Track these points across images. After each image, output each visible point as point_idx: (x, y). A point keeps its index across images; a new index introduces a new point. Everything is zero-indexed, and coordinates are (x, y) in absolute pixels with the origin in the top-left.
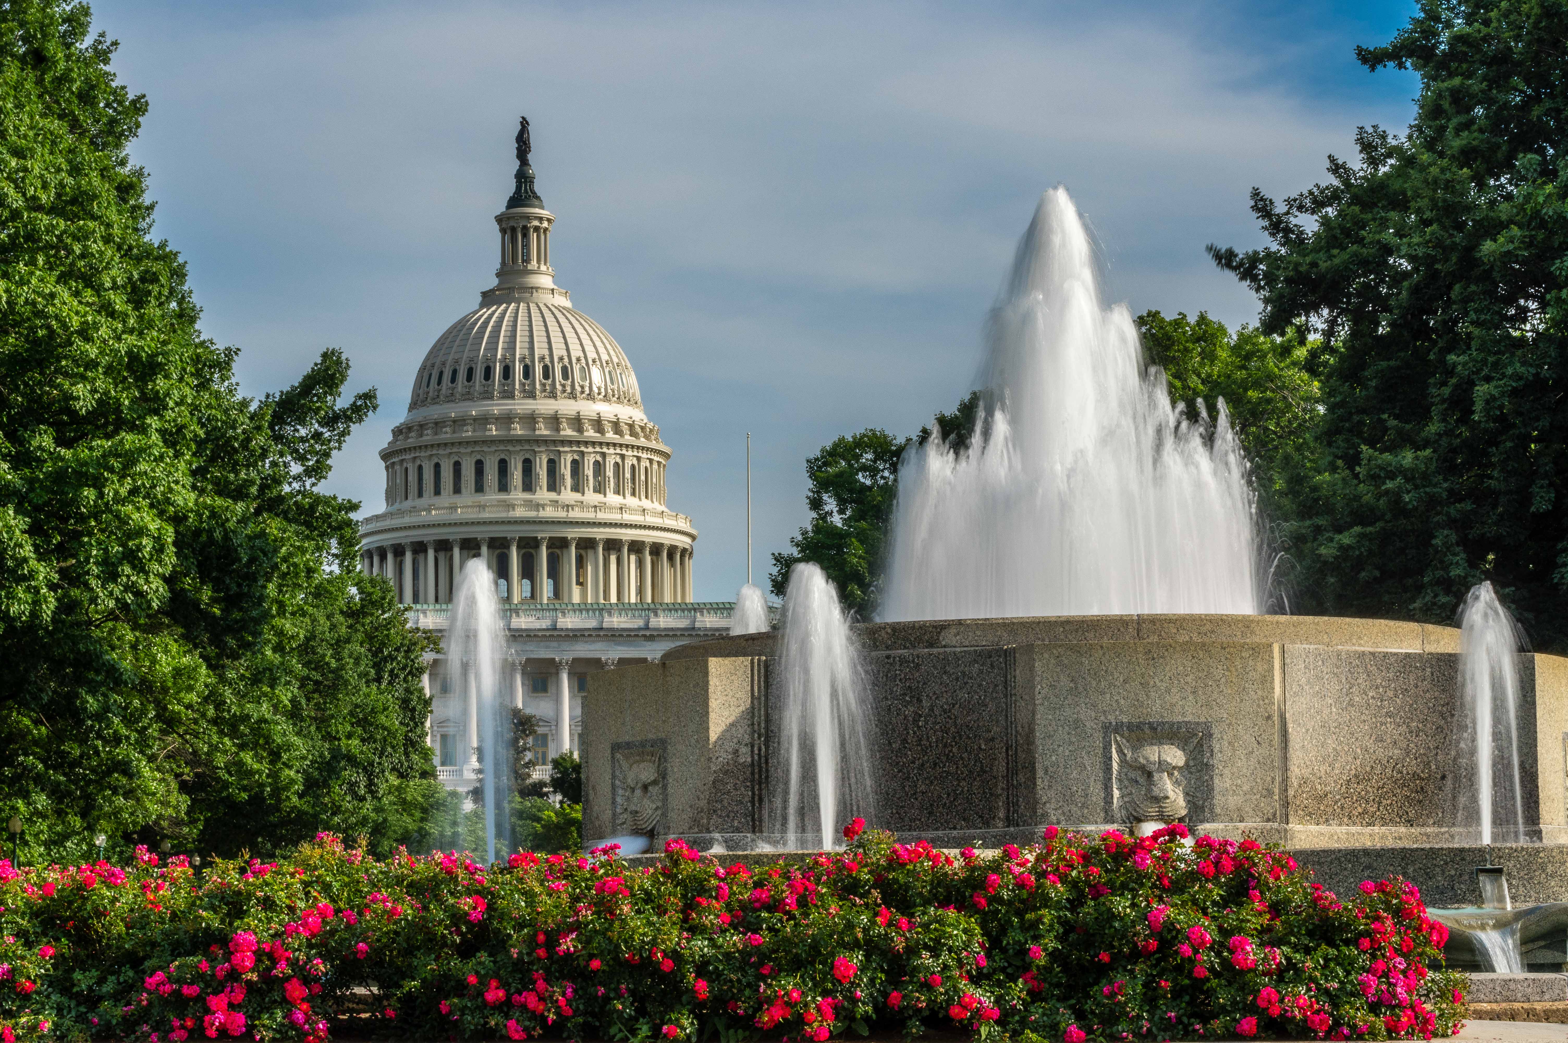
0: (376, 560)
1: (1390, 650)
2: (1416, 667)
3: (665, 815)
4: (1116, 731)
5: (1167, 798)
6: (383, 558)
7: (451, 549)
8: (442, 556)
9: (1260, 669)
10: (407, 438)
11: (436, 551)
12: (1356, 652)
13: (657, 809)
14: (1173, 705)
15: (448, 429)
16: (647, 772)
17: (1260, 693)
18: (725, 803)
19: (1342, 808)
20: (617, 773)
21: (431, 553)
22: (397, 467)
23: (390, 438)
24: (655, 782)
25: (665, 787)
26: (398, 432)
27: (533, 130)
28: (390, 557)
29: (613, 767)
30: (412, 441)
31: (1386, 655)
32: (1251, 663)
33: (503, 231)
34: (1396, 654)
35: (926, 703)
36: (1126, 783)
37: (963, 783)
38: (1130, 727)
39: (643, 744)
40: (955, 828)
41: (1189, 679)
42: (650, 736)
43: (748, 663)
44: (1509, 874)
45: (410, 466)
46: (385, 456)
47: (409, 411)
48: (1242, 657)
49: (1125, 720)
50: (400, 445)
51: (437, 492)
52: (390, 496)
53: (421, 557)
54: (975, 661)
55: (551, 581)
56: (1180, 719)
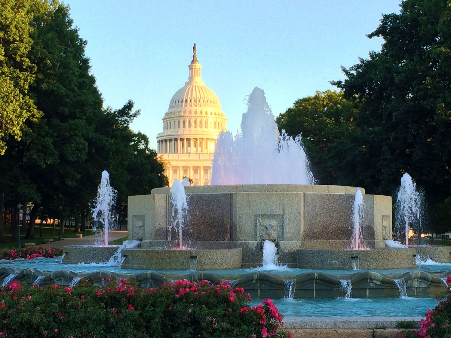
0: (161, 143)
1: (335, 193)
2: (342, 198)
3: (144, 235)
4: (258, 216)
5: (271, 234)
6: (162, 142)
7: (178, 141)
8: (175, 142)
9: (297, 200)
10: (168, 115)
11: (174, 141)
12: (325, 194)
13: (142, 233)
14: (273, 210)
15: (177, 113)
16: (140, 223)
17: (297, 206)
18: (159, 233)
19: (321, 236)
20: (134, 223)
21: (173, 141)
22: (166, 122)
23: (164, 115)
24: (142, 226)
25: (144, 228)
26: (166, 114)
27: (196, 46)
28: (164, 142)
29: (133, 222)
30: (169, 116)
31: (334, 195)
32: (294, 198)
33: (190, 69)
34: (337, 195)
35: (211, 207)
36: (260, 230)
37: (220, 228)
38: (262, 215)
39: (139, 216)
40: (217, 240)
41: (277, 203)
42: (141, 214)
43: (165, 196)
44: (359, 258)
45: (169, 122)
46: (163, 120)
47: (169, 109)
48: (292, 197)
49: (260, 214)
50: (166, 117)
51: (174, 128)
52: (164, 128)
53: (171, 142)
54: (223, 197)
55: (200, 148)
56: (275, 213)
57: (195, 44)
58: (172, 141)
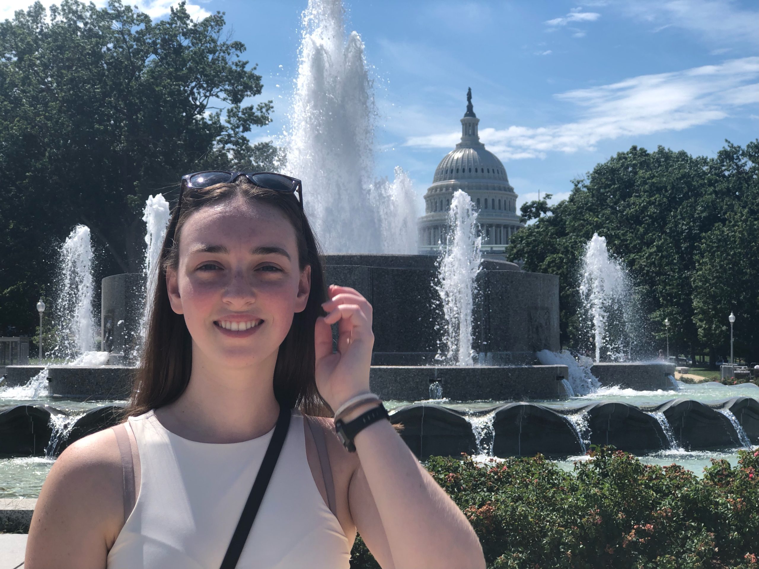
23: (427, 192)
26: (430, 190)
30: (433, 193)
45: (433, 201)
57: (470, 89)
58: (438, 229)
